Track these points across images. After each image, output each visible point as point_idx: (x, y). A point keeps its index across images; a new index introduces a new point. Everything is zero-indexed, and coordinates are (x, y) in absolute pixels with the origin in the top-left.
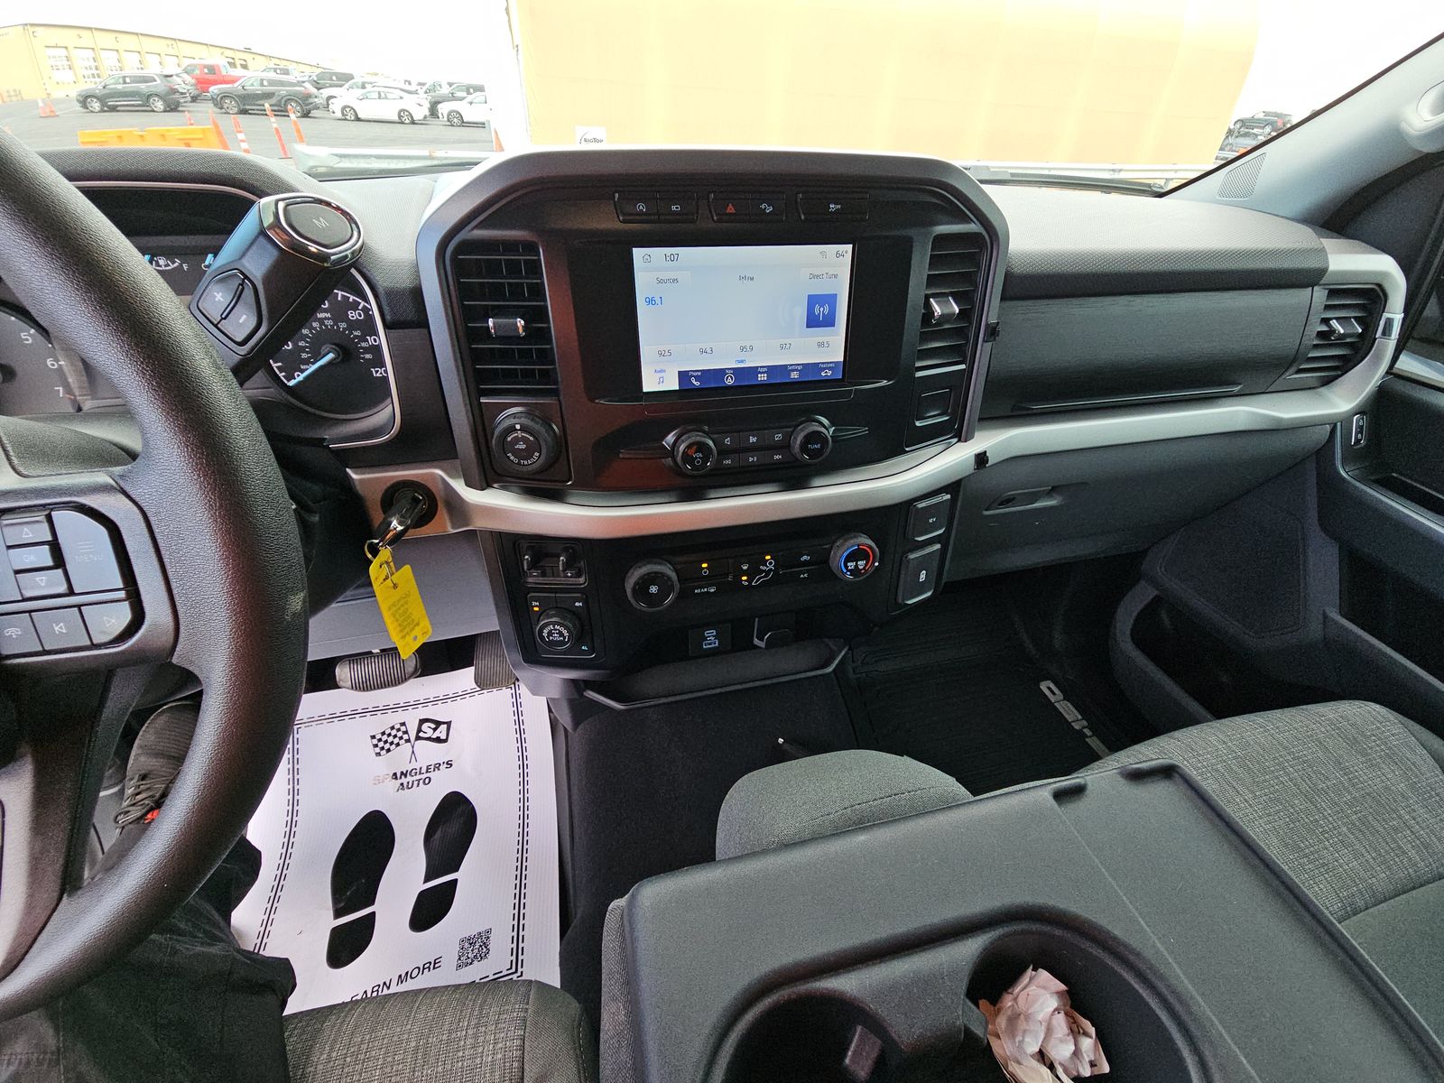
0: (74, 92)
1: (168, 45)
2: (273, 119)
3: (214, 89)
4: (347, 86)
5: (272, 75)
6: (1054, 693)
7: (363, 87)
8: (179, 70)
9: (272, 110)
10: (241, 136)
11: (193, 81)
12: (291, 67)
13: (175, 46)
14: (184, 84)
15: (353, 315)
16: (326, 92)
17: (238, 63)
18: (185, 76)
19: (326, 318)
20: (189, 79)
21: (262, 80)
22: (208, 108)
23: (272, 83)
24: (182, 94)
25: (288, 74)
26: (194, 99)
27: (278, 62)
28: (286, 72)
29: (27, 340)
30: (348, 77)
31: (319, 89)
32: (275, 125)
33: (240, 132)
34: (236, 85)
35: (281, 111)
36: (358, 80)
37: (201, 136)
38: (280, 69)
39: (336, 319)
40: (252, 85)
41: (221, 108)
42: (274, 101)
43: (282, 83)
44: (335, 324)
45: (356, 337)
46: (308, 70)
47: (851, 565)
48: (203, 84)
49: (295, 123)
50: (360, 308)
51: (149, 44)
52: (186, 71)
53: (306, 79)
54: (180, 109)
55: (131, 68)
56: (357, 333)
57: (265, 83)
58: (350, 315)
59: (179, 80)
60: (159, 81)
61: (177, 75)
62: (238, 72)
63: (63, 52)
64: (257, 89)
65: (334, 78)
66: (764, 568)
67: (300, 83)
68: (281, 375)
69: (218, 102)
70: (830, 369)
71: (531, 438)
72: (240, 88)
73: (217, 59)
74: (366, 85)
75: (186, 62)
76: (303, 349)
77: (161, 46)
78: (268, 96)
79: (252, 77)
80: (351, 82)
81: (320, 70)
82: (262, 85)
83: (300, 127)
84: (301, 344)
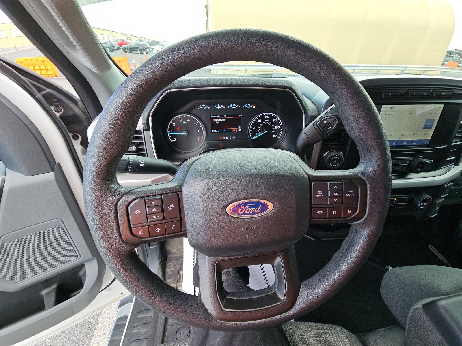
1: (110, 33)
2: (140, 55)
3: (123, 46)
4: (158, 45)
5: (138, 42)
6: (434, 250)
7: (163, 45)
8: (114, 40)
9: (140, 52)
10: (133, 60)
11: (118, 44)
12: (143, 40)
13: (112, 33)
14: (115, 44)
15: (274, 120)
16: (153, 47)
17: (129, 38)
18: (116, 42)
19: (267, 121)
20: (116, 43)
21: (136, 44)
22: (122, 51)
23: (139, 44)
24: (115, 47)
25: (143, 42)
26: (118, 49)
27: (139, 38)
28: (142, 41)
29: (196, 125)
30: (159, 42)
31: (151, 46)
32: (140, 56)
33: (133, 58)
34: (129, 45)
35: (141, 52)
36: (162, 43)
37: (123, 59)
38: (141, 41)
39: (269, 122)
40: (133, 45)
41: (125, 51)
42: (139, 49)
43: (141, 45)
44: (269, 123)
46: (148, 41)
47: (422, 204)
48: (120, 44)
49: (145, 56)
50: (276, 118)
51: (105, 33)
52: (116, 41)
53: (147, 43)
54: (114, 51)
56: (273, 125)
57: (137, 44)
59: (114, 43)
60: (109, 43)
61: (114, 42)
62: (129, 41)
64: (135, 46)
65: (155, 43)
66: (393, 202)
67: (146, 44)
68: (251, 136)
69: (124, 50)
70: (425, 141)
71: (339, 159)
72: (130, 46)
73: (123, 38)
74: (164, 45)
75: (116, 38)
77: (108, 33)
78: (137, 48)
79: (133, 43)
80: (160, 44)
81: (151, 41)
82: (136, 45)
83: (147, 56)
84: (259, 128)
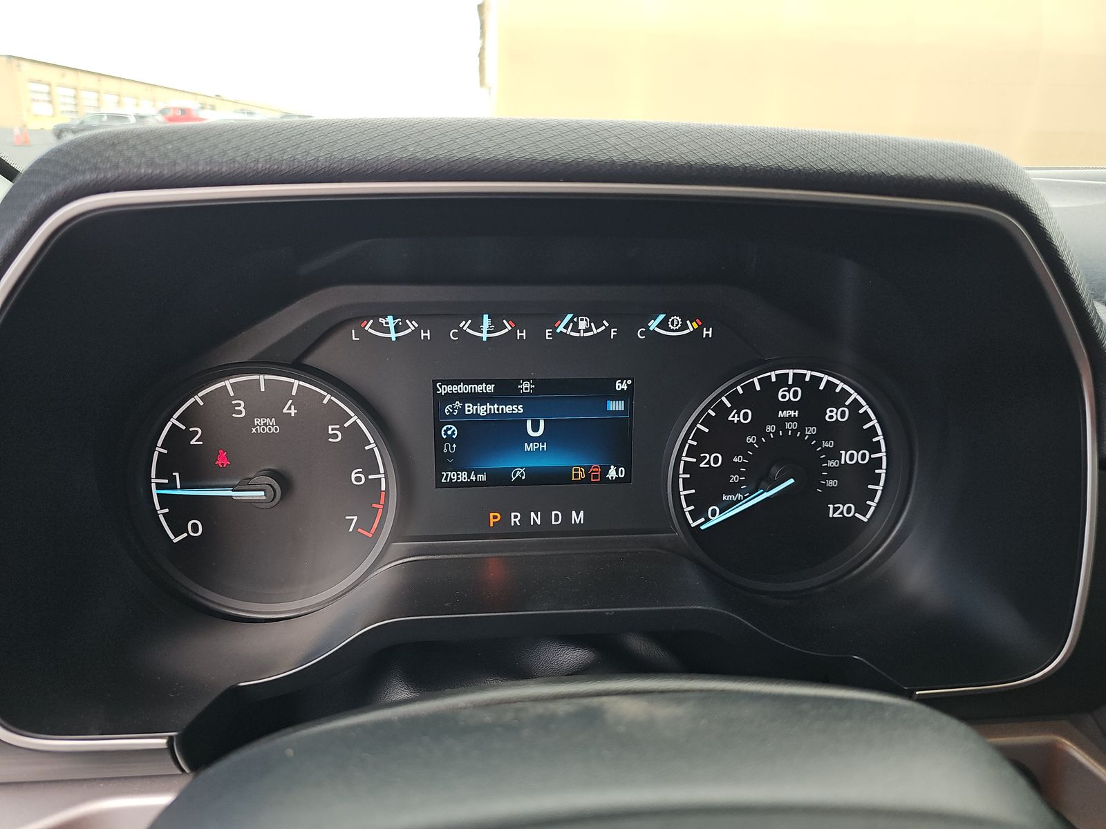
0: (50, 125)
8: (154, 112)
15: (833, 414)
17: (208, 106)
19: (790, 419)
20: (162, 118)
29: (336, 436)
39: (803, 422)
44: (801, 428)
45: (826, 449)
50: (847, 403)
52: (160, 112)
55: (109, 107)
56: (829, 444)
58: (829, 414)
61: (152, 116)
63: (46, 89)
68: (687, 509)
73: (190, 104)
76: (736, 468)
84: (737, 460)
